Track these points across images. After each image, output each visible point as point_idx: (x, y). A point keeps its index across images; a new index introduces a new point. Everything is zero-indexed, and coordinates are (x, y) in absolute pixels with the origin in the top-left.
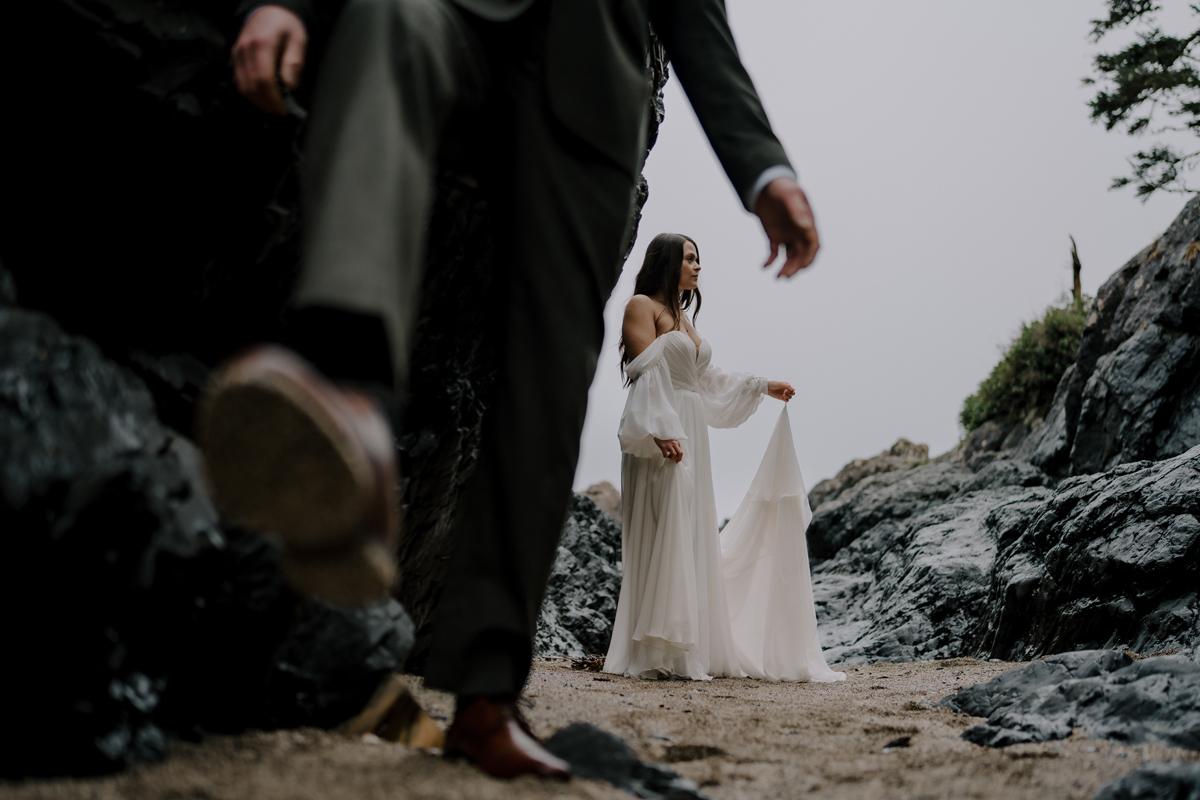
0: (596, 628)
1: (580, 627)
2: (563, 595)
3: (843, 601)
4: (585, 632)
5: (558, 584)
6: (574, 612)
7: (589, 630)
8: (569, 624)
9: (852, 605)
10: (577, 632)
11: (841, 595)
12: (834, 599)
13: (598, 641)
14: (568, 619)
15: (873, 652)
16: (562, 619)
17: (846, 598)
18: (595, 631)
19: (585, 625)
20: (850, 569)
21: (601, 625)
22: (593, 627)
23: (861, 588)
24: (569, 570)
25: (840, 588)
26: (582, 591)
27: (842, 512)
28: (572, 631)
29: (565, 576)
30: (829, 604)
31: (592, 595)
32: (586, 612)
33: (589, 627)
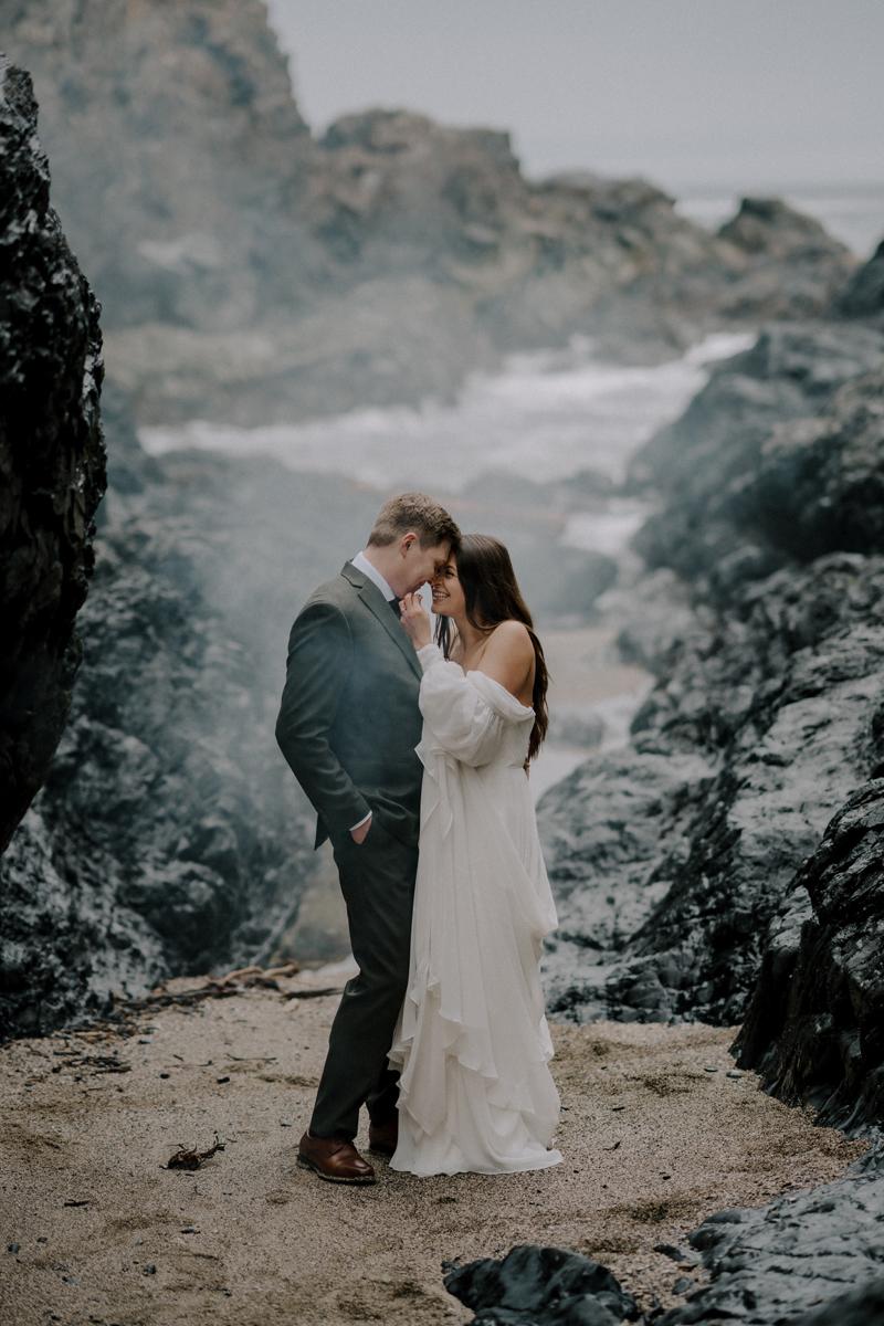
0: (192, 902)
1: (160, 905)
2: (133, 840)
3: (653, 821)
4: (171, 913)
5: (124, 818)
6: (152, 877)
7: (178, 909)
8: (141, 900)
9: (671, 829)
10: (156, 914)
11: (654, 810)
12: (639, 819)
13: (194, 926)
14: (139, 891)
15: (618, 996)
16: (128, 892)
17: (661, 816)
18: (189, 908)
19: (171, 899)
20: (694, 733)
21: (201, 896)
22: (186, 901)
23: (694, 792)
24: (144, 788)
25: (655, 793)
26: (170, 826)
27: (821, 454)
28: (144, 914)
29: (138, 802)
30: (628, 829)
31: (189, 830)
32: (175, 871)
33: (177, 903)
